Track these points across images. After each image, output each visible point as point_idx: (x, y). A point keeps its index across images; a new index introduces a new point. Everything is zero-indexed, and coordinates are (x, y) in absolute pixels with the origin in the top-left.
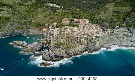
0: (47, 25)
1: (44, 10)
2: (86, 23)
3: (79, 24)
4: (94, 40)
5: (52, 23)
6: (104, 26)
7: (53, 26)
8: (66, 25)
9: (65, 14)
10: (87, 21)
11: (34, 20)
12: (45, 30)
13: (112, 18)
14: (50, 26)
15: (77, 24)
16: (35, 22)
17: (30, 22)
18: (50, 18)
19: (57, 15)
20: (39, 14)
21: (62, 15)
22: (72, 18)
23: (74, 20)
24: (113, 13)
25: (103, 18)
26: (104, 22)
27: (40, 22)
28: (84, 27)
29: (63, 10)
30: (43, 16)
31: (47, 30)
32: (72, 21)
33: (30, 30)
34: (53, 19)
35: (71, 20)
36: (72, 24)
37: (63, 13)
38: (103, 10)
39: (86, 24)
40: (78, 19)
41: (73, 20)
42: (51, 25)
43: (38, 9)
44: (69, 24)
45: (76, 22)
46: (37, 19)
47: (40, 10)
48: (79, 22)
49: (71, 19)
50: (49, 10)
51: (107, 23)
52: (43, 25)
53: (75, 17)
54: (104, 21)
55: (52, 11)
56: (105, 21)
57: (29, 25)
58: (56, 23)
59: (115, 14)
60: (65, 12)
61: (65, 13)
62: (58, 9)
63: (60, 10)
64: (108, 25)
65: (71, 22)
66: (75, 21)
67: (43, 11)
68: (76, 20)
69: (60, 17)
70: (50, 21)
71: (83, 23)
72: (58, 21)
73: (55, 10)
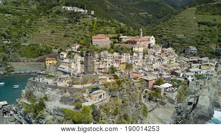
0: (57, 51)
1: (51, 19)
2: (149, 45)
3: (134, 46)
4: (193, 87)
5: (68, 46)
6: (186, 52)
7: (69, 53)
8: (102, 50)
9: (99, 26)
10: (152, 40)
11: (25, 41)
12: (51, 62)
13: (199, 36)
14: (62, 53)
15: (129, 46)
16: (29, 46)
17: (17, 46)
18: (65, 36)
19: (80, 28)
20: (40, 29)
21: (92, 28)
22: (117, 32)
23: (122, 37)
24: (199, 26)
25: (180, 36)
26: (184, 44)
27: (41, 44)
28: (145, 53)
29: (95, 18)
30: (49, 31)
31: (55, 62)
32: (117, 41)
33: (13, 64)
34: (71, 38)
35: (114, 38)
36: (117, 47)
37: (93, 23)
38: (176, 20)
39: (149, 47)
40: (129, 35)
41: (118, 38)
42: (65, 51)
43: (39, 19)
44: (109, 47)
45: (127, 43)
46: (33, 39)
47: (44, 20)
48: (134, 43)
49: (114, 35)
50: (62, 19)
51: (190, 45)
52: (48, 52)
53: (122, 32)
54: (184, 42)
55: (69, 20)
56: (186, 41)
57: (14, 53)
58: (77, 47)
59: (203, 27)
60: (99, 22)
61: (99, 24)
62: (83, 16)
63: (87, 17)
64: (193, 49)
65: (115, 43)
66: (124, 40)
67: (49, 22)
68: (125, 38)
69: (88, 32)
70: (65, 42)
71: (143, 43)
72: (82, 42)
73: (77, 17)
